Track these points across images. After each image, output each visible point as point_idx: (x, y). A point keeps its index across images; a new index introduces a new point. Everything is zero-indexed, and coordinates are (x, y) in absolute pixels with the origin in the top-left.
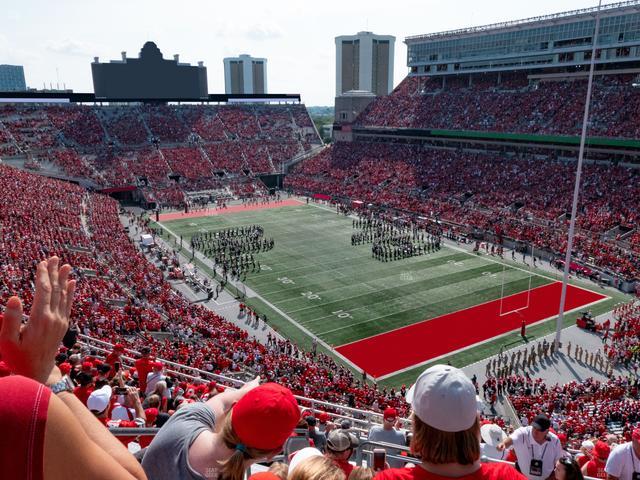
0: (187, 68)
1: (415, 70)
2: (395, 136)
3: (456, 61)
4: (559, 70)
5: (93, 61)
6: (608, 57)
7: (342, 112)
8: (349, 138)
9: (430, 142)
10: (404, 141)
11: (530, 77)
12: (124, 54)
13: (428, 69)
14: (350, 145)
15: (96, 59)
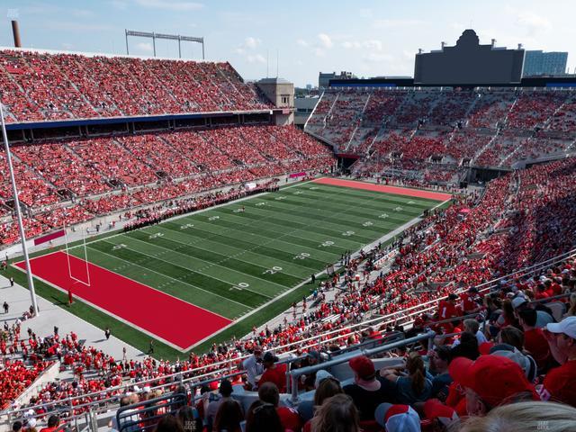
0: (503, 51)
5: (418, 52)
12: (443, 43)
15: (420, 50)
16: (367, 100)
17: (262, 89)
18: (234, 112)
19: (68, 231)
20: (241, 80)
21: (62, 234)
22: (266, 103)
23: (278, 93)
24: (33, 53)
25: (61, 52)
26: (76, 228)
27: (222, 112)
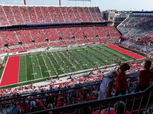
16: (142, 19)
17: (106, 15)
18: (92, 22)
19: (28, 50)
20: (100, 12)
21: (26, 51)
22: (105, 19)
23: (109, 16)
24: (44, 6)
25: (51, 6)
26: (30, 50)
27: (89, 22)
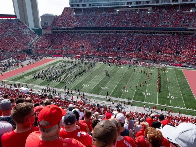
1: (72, 6)
2: (70, 30)
3: (90, 3)
4: (125, 7)
6: (143, 4)
7: (45, 22)
8: (50, 32)
9: (86, 32)
10: (75, 32)
11: (115, 9)
13: (78, 5)
14: (51, 35)
